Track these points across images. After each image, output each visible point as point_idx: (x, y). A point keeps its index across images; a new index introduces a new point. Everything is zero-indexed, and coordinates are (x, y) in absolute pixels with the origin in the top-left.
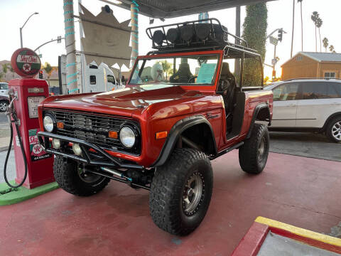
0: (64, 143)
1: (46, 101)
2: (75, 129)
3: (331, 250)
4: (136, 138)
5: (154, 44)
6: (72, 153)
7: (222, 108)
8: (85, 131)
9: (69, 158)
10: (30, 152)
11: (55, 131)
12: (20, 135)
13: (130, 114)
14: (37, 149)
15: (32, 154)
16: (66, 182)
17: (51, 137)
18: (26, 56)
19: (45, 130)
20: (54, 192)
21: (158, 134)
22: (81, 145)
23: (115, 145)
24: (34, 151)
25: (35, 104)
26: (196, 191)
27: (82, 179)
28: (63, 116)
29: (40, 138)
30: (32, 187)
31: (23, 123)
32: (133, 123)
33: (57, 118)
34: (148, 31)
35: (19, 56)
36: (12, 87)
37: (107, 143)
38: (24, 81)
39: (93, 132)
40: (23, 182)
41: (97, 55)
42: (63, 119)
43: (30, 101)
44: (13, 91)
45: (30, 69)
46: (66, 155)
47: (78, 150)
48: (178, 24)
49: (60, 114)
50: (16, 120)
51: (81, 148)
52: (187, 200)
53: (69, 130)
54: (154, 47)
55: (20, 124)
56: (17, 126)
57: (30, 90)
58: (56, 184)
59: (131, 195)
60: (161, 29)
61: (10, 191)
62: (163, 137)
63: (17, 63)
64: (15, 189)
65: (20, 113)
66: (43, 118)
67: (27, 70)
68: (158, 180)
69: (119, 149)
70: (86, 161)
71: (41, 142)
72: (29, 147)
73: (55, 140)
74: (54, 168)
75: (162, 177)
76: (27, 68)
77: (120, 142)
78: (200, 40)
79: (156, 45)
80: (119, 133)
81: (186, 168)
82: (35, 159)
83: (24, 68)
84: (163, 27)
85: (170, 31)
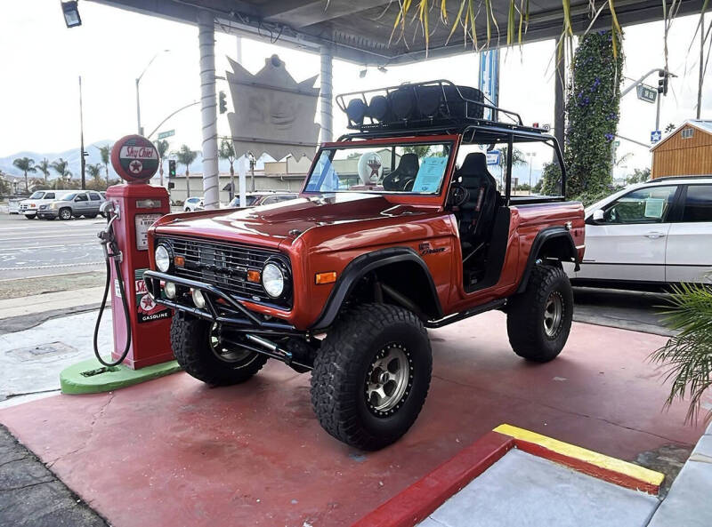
0: (181, 289)
1: (162, 221)
2: (202, 267)
3: (610, 481)
4: (285, 281)
5: (350, 123)
6: (192, 305)
7: (454, 236)
8: (214, 270)
9: (187, 312)
10: (137, 306)
11: (172, 270)
12: (121, 279)
13: (277, 244)
14: (148, 303)
15: (139, 311)
16: (189, 358)
17: (163, 279)
18: (135, 148)
19: (157, 269)
20: (173, 376)
21: (319, 277)
22: (204, 291)
23: (257, 294)
24: (143, 305)
25: (145, 227)
26: (398, 377)
27: (216, 354)
28: (184, 247)
29: (148, 280)
30: (138, 367)
31: (126, 256)
32: (281, 258)
33: (176, 250)
34: (339, 99)
35: (125, 149)
36: (111, 199)
37: (247, 291)
38: (129, 189)
39: (227, 272)
40: (123, 358)
41: (254, 141)
42: (183, 252)
43: (139, 220)
44: (113, 206)
45: (141, 168)
46: (182, 308)
47: (200, 300)
48: (387, 89)
49: (180, 243)
50: (115, 254)
51: (205, 298)
52: (380, 391)
53: (193, 270)
54: (350, 127)
55: (121, 259)
56: (117, 262)
57: (138, 204)
58: (176, 365)
59: (300, 387)
60: (360, 97)
61: (103, 370)
62: (329, 280)
63: (120, 160)
64: (111, 368)
65: (123, 242)
66: (155, 249)
67: (136, 171)
68: (324, 353)
69: (262, 300)
70: (211, 316)
71: (150, 289)
72: (136, 299)
73: (169, 284)
74: (171, 333)
75: (331, 348)
76: (136, 167)
77: (262, 288)
78: (425, 116)
79: (353, 123)
80: (261, 275)
81: (370, 334)
82: (144, 319)
83: (131, 168)
84: (363, 93)
85: (375, 100)
